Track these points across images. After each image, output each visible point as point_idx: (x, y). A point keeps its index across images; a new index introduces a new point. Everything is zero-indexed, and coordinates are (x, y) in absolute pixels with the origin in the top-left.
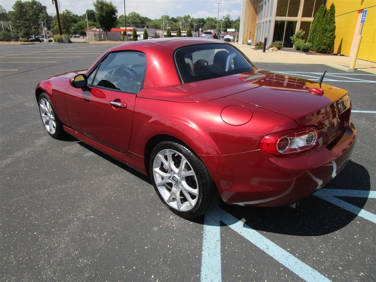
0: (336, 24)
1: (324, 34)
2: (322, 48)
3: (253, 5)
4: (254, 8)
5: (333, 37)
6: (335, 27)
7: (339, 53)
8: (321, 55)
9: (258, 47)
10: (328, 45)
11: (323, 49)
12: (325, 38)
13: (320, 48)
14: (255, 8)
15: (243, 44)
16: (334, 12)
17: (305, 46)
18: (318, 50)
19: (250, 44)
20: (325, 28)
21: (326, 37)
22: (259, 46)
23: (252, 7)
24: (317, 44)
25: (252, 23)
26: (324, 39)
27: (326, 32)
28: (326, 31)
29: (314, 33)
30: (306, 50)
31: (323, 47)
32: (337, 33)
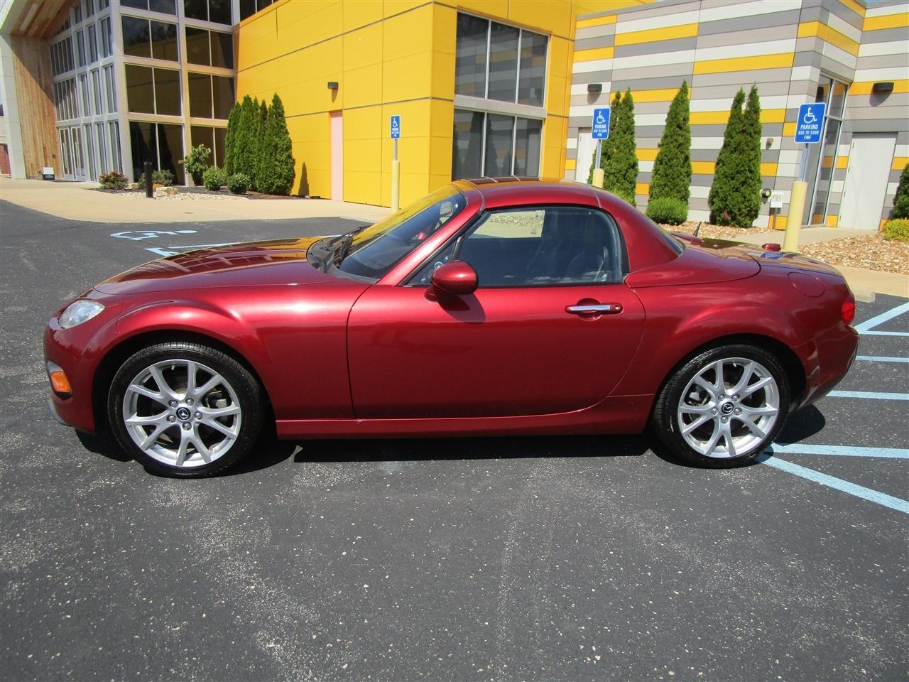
0: (290, 136)
1: (274, 154)
2: (276, 184)
3: (36, 80)
4: (41, 86)
5: (291, 161)
6: (290, 141)
7: (303, 194)
8: (277, 199)
9: (112, 185)
10: (285, 179)
11: (277, 187)
12: (277, 163)
13: (273, 184)
14: (43, 87)
15: (28, 177)
16: (283, 112)
17: (237, 181)
18: (269, 188)
19: (49, 177)
20: (274, 144)
21: (279, 161)
22: (113, 182)
23: (34, 82)
24: (264, 176)
25: (44, 122)
26: (277, 166)
27: (278, 152)
28: (277, 150)
29: (244, 153)
30: (238, 190)
31: (279, 182)
32: (296, 152)
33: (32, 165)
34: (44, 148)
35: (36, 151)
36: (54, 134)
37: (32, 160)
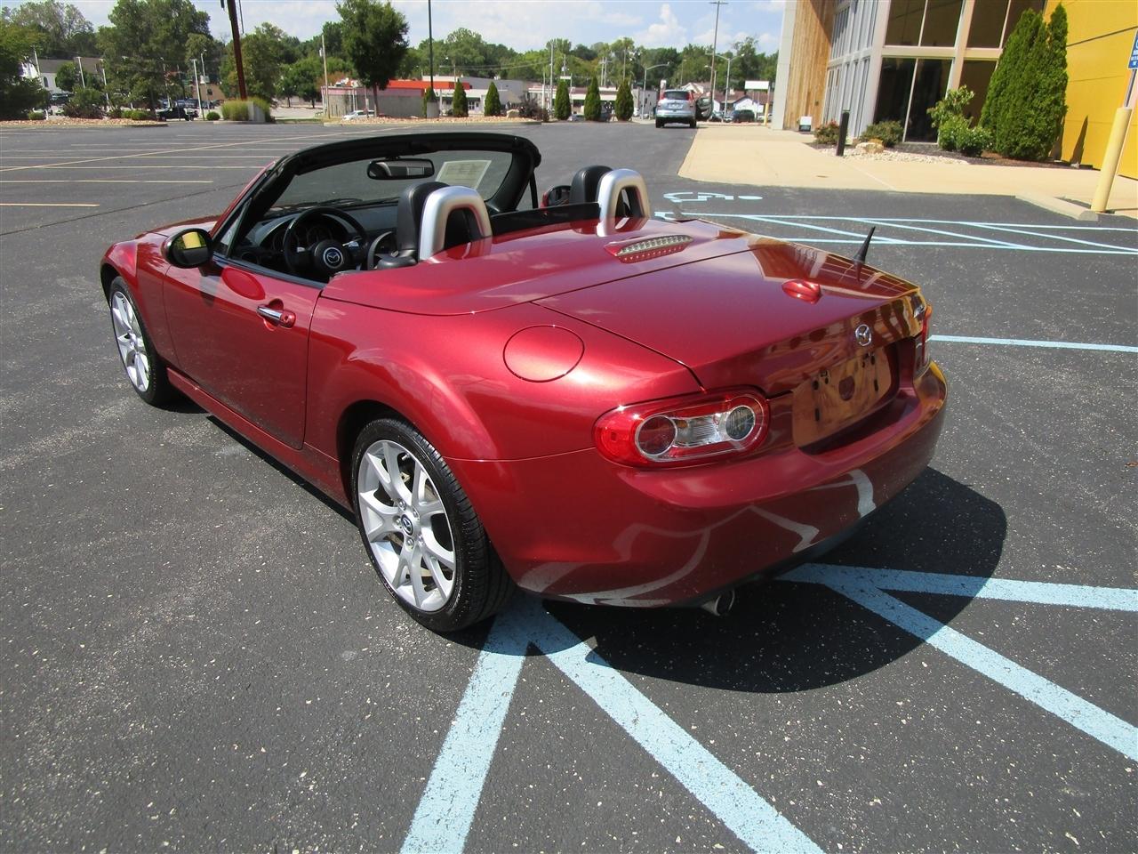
0: (1068, 70)
1: (1030, 98)
2: (1020, 145)
3: (817, 11)
4: (821, 20)
5: (1057, 108)
6: (1065, 78)
7: (1077, 160)
8: (1018, 166)
9: (826, 139)
10: (1039, 136)
11: (1024, 148)
12: (1032, 112)
13: (1017, 144)
14: (824, 18)
15: (785, 128)
16: (1065, 32)
17: (971, 138)
18: (1010, 149)
19: (805, 128)
20: (1033, 82)
21: (1036, 110)
22: (828, 135)
23: (815, 16)
24: (1006, 132)
25: (816, 62)
26: (1029, 116)
27: (1036, 95)
28: (1037, 92)
29: (1000, 98)
30: (972, 151)
31: (1026, 141)
32: (1071, 96)
33: (792, 114)
34: (809, 94)
35: (799, 98)
36: (824, 76)
37: (794, 109)
